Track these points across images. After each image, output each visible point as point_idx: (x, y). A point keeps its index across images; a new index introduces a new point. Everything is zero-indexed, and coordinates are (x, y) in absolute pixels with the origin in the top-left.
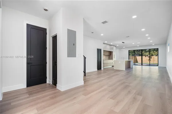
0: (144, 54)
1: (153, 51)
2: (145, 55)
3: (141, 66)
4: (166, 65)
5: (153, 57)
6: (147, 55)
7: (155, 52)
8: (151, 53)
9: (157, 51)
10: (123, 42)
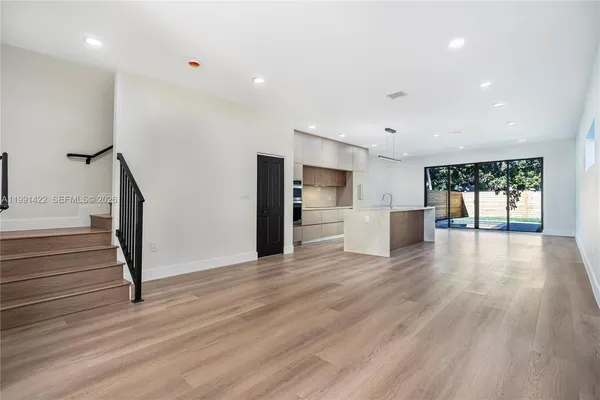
0: (490, 184)
1: (524, 170)
2: (493, 188)
3: (472, 234)
4: (574, 227)
5: (524, 193)
6: (501, 186)
7: (531, 173)
8: (517, 178)
9: (538, 173)
10: (387, 130)
